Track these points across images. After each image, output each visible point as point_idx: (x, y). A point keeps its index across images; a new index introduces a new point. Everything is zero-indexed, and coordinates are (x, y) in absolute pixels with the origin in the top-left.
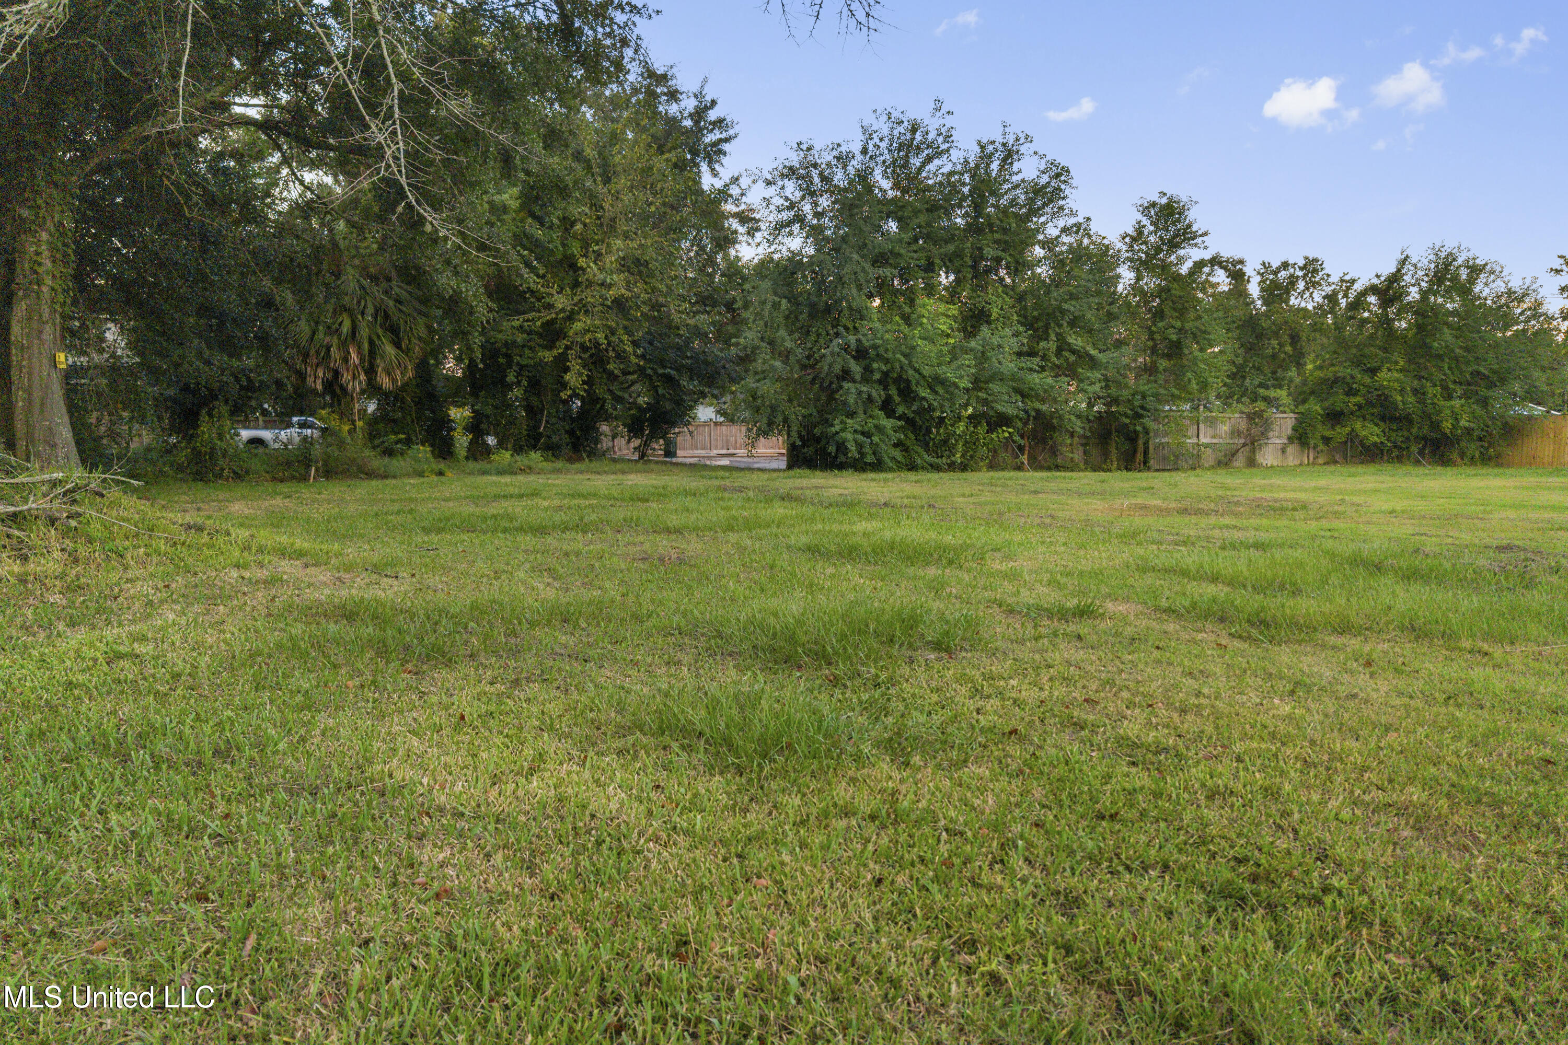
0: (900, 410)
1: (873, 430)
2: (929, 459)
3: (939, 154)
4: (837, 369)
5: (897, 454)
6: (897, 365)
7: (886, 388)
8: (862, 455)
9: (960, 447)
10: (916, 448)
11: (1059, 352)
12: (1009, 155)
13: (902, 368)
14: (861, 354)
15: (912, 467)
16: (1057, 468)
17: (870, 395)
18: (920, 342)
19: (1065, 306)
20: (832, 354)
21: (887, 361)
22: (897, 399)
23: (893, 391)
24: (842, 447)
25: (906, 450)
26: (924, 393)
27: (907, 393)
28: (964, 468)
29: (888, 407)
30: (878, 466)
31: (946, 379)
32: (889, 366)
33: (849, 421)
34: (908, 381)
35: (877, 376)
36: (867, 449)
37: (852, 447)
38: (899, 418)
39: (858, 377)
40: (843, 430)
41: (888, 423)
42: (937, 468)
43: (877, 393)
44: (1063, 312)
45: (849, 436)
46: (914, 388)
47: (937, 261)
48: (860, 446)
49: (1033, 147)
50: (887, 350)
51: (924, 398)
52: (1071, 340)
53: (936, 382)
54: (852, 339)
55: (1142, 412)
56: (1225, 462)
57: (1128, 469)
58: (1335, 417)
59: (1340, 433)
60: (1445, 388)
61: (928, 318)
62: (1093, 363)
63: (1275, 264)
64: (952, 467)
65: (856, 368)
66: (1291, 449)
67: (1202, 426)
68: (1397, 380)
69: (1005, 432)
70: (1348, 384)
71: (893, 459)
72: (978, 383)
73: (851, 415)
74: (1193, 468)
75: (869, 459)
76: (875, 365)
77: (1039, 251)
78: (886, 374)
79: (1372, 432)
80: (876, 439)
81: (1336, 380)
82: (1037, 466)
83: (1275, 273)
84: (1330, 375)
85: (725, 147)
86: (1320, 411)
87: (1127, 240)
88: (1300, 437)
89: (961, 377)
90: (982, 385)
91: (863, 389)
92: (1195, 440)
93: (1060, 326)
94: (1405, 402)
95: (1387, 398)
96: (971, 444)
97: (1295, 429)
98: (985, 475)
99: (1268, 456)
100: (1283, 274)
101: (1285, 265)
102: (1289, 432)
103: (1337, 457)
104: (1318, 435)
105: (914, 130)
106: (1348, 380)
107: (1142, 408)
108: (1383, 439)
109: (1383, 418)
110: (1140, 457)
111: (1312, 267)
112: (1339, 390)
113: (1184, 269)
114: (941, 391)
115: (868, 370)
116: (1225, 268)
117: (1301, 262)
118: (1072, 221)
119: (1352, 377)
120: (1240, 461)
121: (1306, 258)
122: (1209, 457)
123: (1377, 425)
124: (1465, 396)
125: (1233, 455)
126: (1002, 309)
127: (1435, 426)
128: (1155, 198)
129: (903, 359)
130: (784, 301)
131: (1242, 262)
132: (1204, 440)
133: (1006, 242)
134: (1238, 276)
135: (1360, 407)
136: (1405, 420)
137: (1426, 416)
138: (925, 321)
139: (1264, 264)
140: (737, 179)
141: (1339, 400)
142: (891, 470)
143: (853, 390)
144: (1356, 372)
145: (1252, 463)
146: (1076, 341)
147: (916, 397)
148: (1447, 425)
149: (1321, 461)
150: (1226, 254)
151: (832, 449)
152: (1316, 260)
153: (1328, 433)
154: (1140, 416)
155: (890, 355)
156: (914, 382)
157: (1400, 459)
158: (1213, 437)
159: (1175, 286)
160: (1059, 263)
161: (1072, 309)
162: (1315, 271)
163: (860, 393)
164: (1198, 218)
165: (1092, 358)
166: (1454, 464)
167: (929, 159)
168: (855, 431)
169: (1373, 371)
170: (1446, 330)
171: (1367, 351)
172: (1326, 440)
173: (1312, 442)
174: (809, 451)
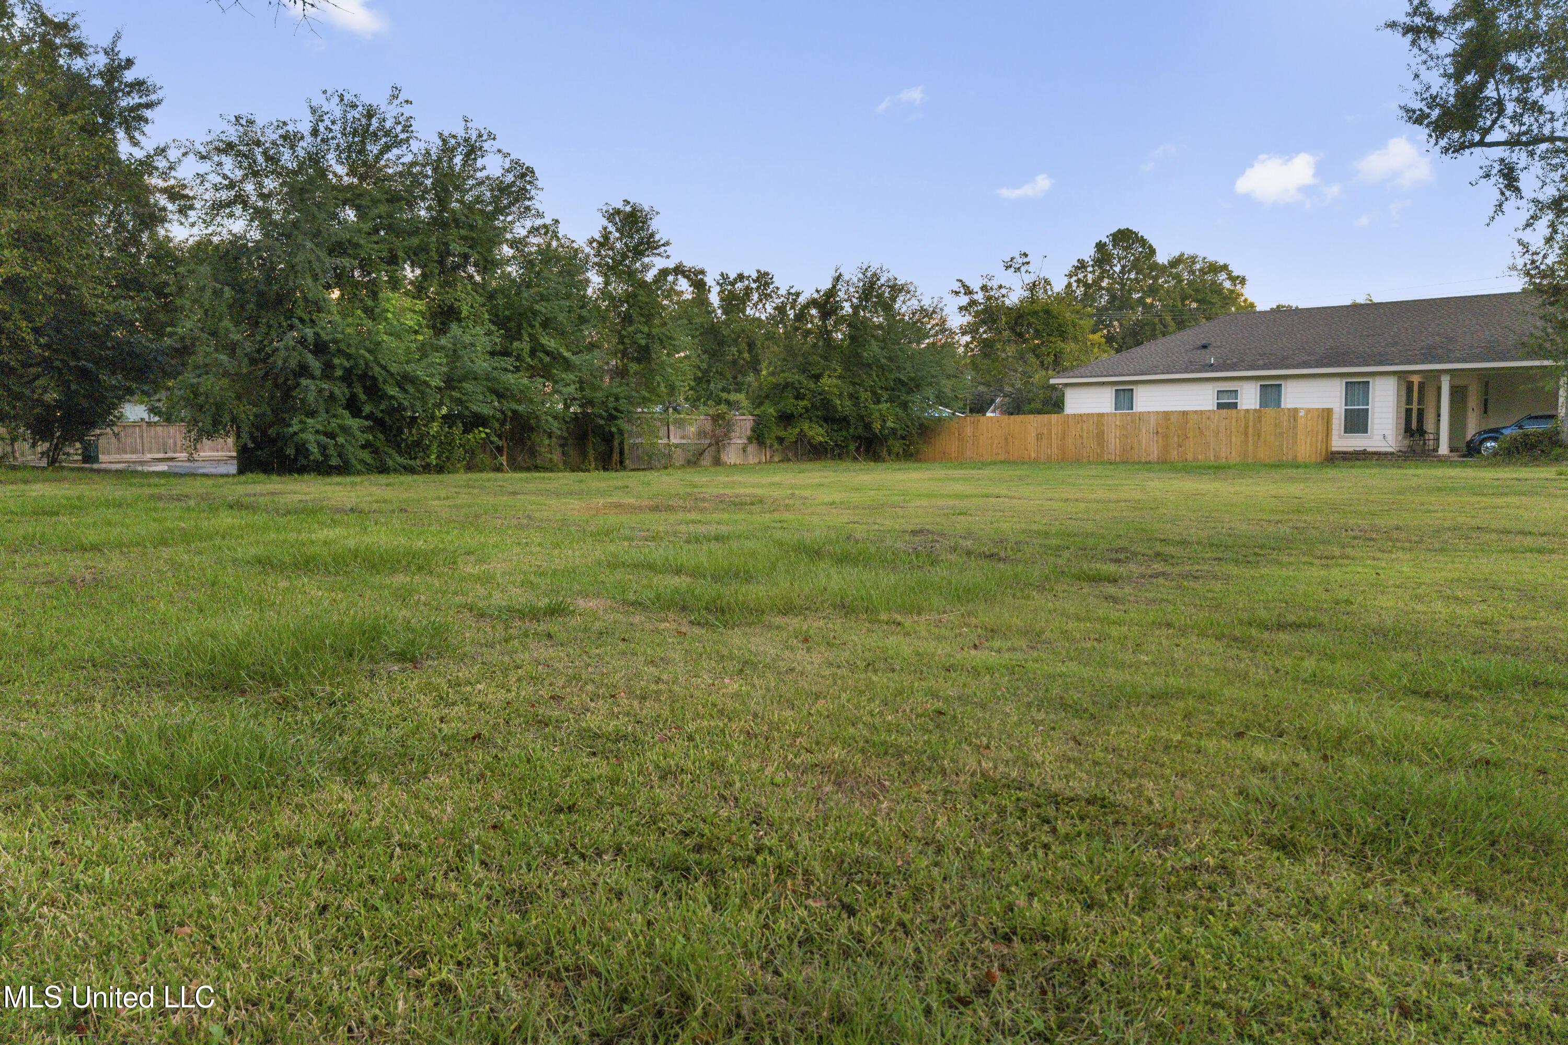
0: (367, 409)
1: (337, 430)
2: (400, 460)
3: (398, 143)
4: (293, 364)
5: (366, 455)
6: (362, 362)
7: (350, 386)
8: (327, 457)
9: (434, 447)
10: (386, 449)
11: (533, 353)
12: (473, 151)
13: (367, 364)
14: (320, 348)
15: (383, 470)
16: (537, 468)
17: (332, 394)
18: (385, 337)
19: (537, 307)
20: (287, 348)
21: (349, 357)
22: (363, 397)
23: (359, 390)
24: (302, 449)
25: (376, 451)
26: (392, 391)
27: (374, 391)
28: (440, 470)
29: (353, 406)
30: (344, 469)
31: (417, 377)
32: (352, 362)
33: (309, 421)
34: (374, 379)
35: (339, 373)
36: (332, 451)
37: (314, 449)
38: (367, 418)
39: (318, 373)
40: (302, 430)
41: (355, 424)
42: (411, 470)
43: (340, 391)
44: (535, 313)
45: (309, 437)
46: (381, 386)
47: (401, 254)
48: (323, 448)
49: (497, 145)
50: (349, 346)
51: (393, 397)
52: (544, 340)
53: (405, 380)
54: (309, 332)
55: (615, 413)
56: (693, 461)
57: (605, 469)
58: (786, 419)
59: (792, 433)
60: (874, 393)
61: (393, 313)
62: (567, 365)
63: (732, 276)
64: (427, 469)
65: (315, 364)
66: (750, 449)
67: (672, 428)
68: (836, 386)
69: (481, 433)
70: (796, 388)
71: (362, 461)
72: (450, 382)
73: (312, 414)
74: (666, 468)
75: (335, 461)
76: (336, 361)
77: (507, 251)
78: (348, 372)
79: (817, 433)
80: (341, 440)
81: (786, 385)
82: (515, 466)
83: (733, 284)
84: (781, 381)
85: (148, 113)
86: (775, 414)
87: (595, 245)
88: (758, 437)
89: (432, 376)
90: (456, 384)
91: (324, 386)
92: (665, 441)
93: (533, 327)
94: (844, 406)
95: (828, 401)
96: (446, 446)
97: (753, 430)
98: (462, 477)
99: (731, 456)
100: (739, 285)
101: (741, 277)
102: (749, 433)
103: (790, 455)
104: (773, 435)
105: (370, 115)
106: (797, 385)
107: (616, 409)
108: (827, 439)
109: (826, 420)
110: (616, 457)
111: (764, 279)
112: (789, 394)
113: (650, 276)
114: (411, 390)
115: (328, 366)
116: (687, 277)
117: (754, 275)
118: (539, 222)
119: (800, 383)
120: (707, 460)
121: (758, 271)
122: (679, 457)
123: (821, 426)
124: (891, 400)
125: (701, 454)
126: (472, 307)
127: (868, 427)
128: (620, 205)
129: (367, 355)
130: (226, 289)
131: (702, 272)
132: (674, 440)
133: (472, 239)
134: (699, 286)
135: (807, 410)
136: (845, 421)
137: (862, 418)
138: (390, 315)
139: (722, 275)
140: (163, 150)
141: (789, 404)
142: (359, 473)
143: (313, 388)
144: (802, 378)
145: (717, 462)
146: (549, 342)
147: (384, 396)
148: (877, 426)
149: (776, 459)
150: (688, 263)
151: (290, 451)
152: (767, 274)
153: (782, 434)
154: (615, 418)
155: (352, 351)
156: (381, 380)
157: (840, 457)
158: (683, 438)
159: (642, 292)
160: (528, 264)
161: (544, 310)
162: (767, 284)
163: (320, 391)
164: (660, 227)
165: (566, 360)
166: (884, 461)
167: (387, 148)
168: (317, 432)
169: (817, 377)
170: (873, 341)
171: (810, 359)
172: (781, 440)
173: (768, 442)
174: (262, 454)
